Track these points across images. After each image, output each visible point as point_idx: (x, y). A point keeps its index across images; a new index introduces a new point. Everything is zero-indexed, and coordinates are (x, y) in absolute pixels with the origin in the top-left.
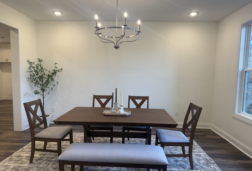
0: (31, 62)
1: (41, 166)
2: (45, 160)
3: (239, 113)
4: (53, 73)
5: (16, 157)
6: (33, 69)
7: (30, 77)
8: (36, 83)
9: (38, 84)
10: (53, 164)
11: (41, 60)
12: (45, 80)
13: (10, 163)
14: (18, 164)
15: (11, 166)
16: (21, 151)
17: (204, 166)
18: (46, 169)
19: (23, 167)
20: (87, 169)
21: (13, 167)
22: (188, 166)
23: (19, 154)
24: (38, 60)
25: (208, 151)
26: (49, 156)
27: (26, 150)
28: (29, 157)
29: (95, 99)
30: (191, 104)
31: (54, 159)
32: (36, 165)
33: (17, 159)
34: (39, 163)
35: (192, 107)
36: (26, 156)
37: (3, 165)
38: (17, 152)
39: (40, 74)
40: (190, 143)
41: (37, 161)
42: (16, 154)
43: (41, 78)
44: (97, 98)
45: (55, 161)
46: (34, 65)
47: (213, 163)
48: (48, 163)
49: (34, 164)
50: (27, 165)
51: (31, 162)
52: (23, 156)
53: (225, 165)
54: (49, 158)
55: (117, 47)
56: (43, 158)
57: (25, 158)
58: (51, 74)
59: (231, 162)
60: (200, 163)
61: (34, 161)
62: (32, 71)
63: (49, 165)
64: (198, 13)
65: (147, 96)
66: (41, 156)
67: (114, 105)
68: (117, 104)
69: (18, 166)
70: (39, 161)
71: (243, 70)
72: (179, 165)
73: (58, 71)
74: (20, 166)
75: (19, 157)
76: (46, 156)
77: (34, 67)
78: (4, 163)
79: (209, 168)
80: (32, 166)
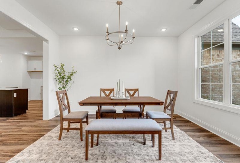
0: (56, 66)
1: (67, 142)
2: (70, 138)
3: (198, 99)
4: (71, 75)
5: (47, 137)
6: (57, 72)
7: (55, 78)
8: (60, 82)
9: (61, 82)
10: (76, 140)
11: (63, 65)
12: (65, 80)
13: (44, 141)
14: (50, 141)
15: (45, 143)
16: (51, 133)
17: (181, 137)
18: (72, 143)
19: (54, 143)
20: (101, 142)
21: (47, 143)
22: (171, 137)
23: (49, 135)
24: (61, 65)
25: (180, 128)
26: (72, 135)
27: (54, 132)
28: (57, 137)
29: (102, 92)
30: (168, 91)
31: (76, 137)
32: (64, 141)
33: (49, 138)
34: (66, 140)
35: (169, 93)
36: (55, 136)
37: (39, 143)
38: (48, 133)
39: (62, 75)
40: (171, 118)
41: (64, 138)
42: (47, 135)
43: (63, 78)
44: (103, 90)
45: (77, 138)
46: (58, 69)
47: (186, 135)
48: (72, 139)
49: (62, 140)
50: (57, 142)
51: (60, 139)
52: (53, 136)
53: (194, 136)
54: (72, 136)
55: (119, 48)
56: (68, 136)
57: (55, 137)
58: (70, 75)
59: (198, 134)
60: (177, 135)
61: (62, 139)
62: (56, 73)
63: (73, 141)
64: (166, 29)
65: (137, 88)
66: (66, 135)
67: (118, 92)
68: (120, 92)
69: (51, 143)
70: (65, 139)
71: (198, 68)
72: (164, 137)
73: (75, 73)
74: (52, 143)
75: (50, 136)
76: (70, 135)
77: (58, 70)
78: (40, 141)
79: (184, 138)
80: (61, 142)
